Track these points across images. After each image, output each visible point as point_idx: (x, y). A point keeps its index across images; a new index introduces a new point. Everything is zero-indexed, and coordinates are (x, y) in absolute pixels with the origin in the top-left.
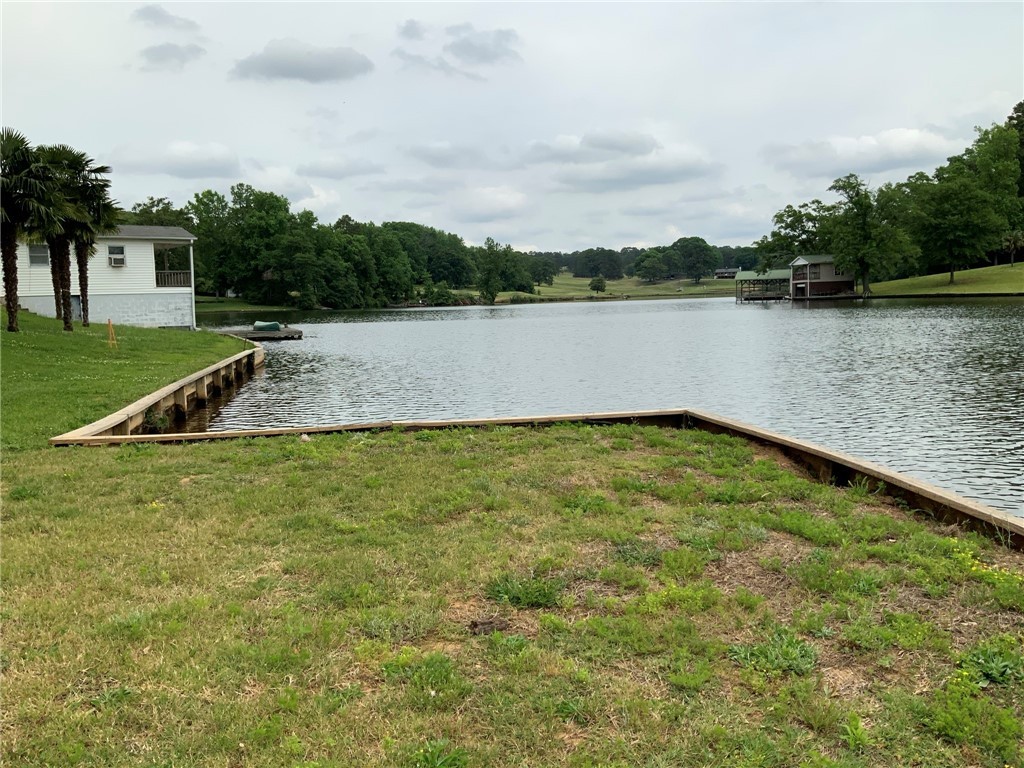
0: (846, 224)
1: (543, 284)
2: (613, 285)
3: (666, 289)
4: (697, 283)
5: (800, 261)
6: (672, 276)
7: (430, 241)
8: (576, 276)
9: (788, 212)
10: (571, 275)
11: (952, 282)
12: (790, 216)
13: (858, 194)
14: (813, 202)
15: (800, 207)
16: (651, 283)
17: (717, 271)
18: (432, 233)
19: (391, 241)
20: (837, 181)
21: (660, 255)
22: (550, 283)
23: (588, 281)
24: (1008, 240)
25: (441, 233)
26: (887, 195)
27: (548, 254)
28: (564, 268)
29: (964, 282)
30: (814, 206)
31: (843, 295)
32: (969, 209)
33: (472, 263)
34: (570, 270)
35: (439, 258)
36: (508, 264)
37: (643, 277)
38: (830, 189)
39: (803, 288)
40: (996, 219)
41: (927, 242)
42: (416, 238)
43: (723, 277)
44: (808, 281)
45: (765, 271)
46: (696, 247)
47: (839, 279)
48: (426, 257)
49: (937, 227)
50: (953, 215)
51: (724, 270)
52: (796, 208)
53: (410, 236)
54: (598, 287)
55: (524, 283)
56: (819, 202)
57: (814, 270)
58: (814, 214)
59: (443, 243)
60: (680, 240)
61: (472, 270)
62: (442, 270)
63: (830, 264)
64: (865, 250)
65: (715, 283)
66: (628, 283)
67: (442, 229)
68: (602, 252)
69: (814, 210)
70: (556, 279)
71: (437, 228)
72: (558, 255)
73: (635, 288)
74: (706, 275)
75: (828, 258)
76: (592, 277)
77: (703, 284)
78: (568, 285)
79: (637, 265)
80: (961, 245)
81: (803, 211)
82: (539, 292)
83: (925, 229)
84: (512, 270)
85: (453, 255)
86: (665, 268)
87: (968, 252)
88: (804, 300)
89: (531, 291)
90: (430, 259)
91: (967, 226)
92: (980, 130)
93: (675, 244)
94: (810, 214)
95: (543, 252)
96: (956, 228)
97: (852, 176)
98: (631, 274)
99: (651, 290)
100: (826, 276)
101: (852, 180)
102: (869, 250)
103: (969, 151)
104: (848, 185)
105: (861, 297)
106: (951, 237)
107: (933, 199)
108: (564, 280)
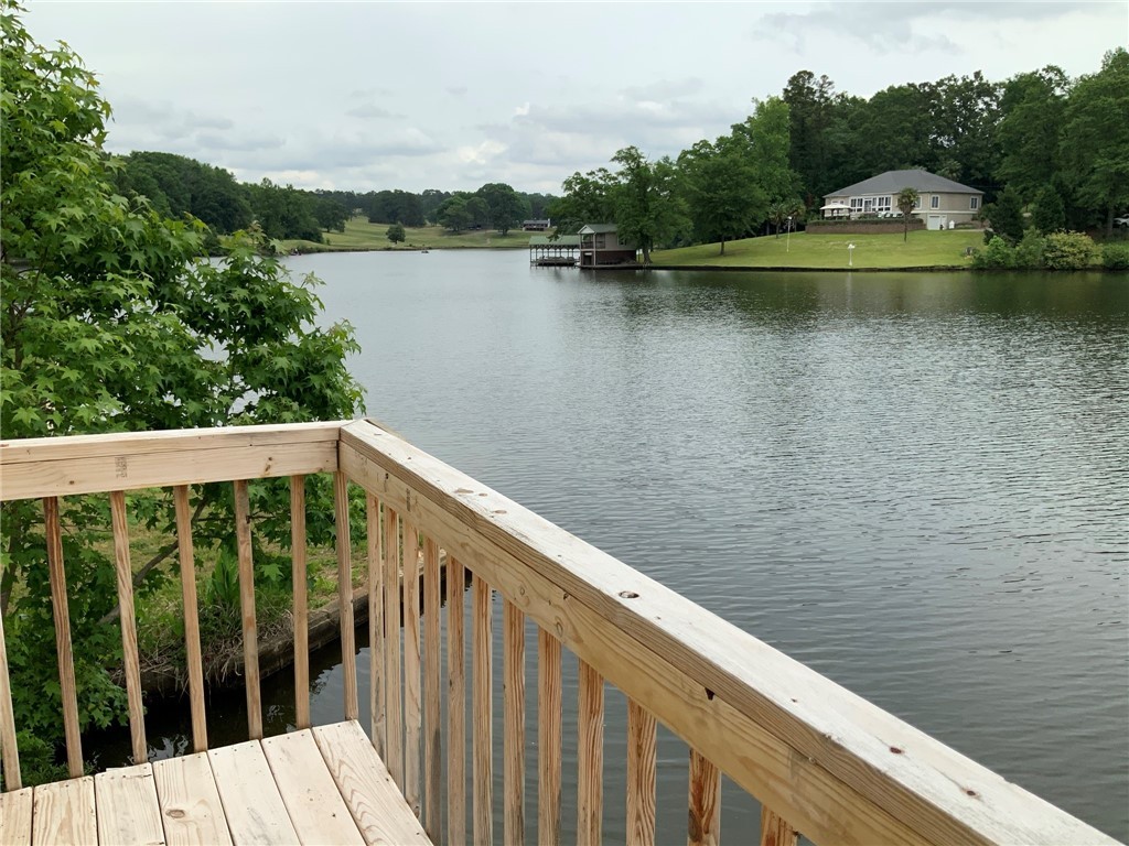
0: (628, 195)
1: (333, 231)
2: (414, 234)
3: (471, 240)
4: (505, 235)
5: (587, 230)
6: (479, 226)
7: (192, 176)
8: (372, 221)
9: (577, 179)
10: (365, 220)
11: (722, 253)
12: (578, 183)
13: (638, 166)
14: (600, 170)
15: (588, 174)
16: (455, 233)
17: (525, 222)
18: (194, 167)
19: (144, 179)
20: (619, 152)
21: (465, 202)
22: (341, 229)
23: (385, 228)
24: (774, 213)
25: (207, 167)
26: (663, 169)
27: (338, 193)
28: (358, 210)
29: (733, 254)
30: (601, 175)
31: (625, 265)
32: (738, 184)
33: (246, 203)
34: (364, 213)
35: (204, 197)
36: (291, 207)
37: (448, 226)
38: (613, 160)
39: (590, 257)
40: (760, 194)
41: (700, 214)
42: (175, 172)
43: (531, 229)
44: (594, 250)
45: (557, 237)
46: (503, 195)
47: (623, 248)
48: (188, 196)
49: (710, 200)
50: (724, 190)
51: (531, 222)
52: (584, 176)
53: (168, 170)
54: (396, 237)
55: (309, 230)
56: (606, 171)
57: (599, 239)
58: (601, 182)
59: (210, 180)
60: (485, 187)
61: (247, 212)
62: (208, 211)
63: (614, 233)
64: (645, 221)
65: (523, 236)
66: (431, 231)
67: (206, 162)
68: (400, 195)
69: (601, 178)
70: (348, 225)
71: (201, 162)
72: (350, 195)
73: (438, 238)
74: (514, 226)
75: (611, 228)
76: (392, 223)
77: (512, 236)
78: (363, 232)
79: (441, 212)
80: (729, 219)
81: (591, 179)
82: (328, 241)
83: (698, 201)
84: (296, 214)
85: (223, 195)
86: (470, 217)
87: (735, 226)
88: (590, 269)
89: (319, 240)
90: (194, 199)
91: (735, 201)
92: (757, 101)
93: (481, 190)
94: (597, 182)
95: (332, 190)
96: (724, 203)
97: (632, 148)
98: (434, 220)
99: (455, 240)
100: (611, 245)
101: (633, 151)
102: (647, 223)
103: (750, 120)
104: (629, 156)
105: (641, 268)
106: (721, 211)
107: (707, 173)
108: (358, 224)
